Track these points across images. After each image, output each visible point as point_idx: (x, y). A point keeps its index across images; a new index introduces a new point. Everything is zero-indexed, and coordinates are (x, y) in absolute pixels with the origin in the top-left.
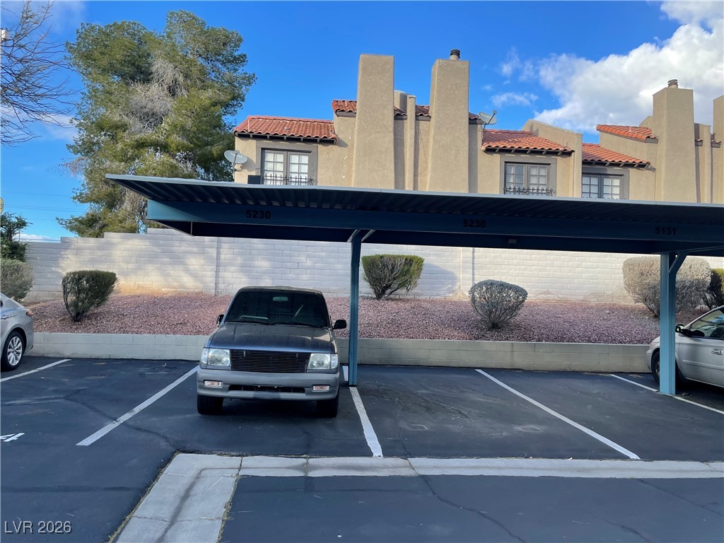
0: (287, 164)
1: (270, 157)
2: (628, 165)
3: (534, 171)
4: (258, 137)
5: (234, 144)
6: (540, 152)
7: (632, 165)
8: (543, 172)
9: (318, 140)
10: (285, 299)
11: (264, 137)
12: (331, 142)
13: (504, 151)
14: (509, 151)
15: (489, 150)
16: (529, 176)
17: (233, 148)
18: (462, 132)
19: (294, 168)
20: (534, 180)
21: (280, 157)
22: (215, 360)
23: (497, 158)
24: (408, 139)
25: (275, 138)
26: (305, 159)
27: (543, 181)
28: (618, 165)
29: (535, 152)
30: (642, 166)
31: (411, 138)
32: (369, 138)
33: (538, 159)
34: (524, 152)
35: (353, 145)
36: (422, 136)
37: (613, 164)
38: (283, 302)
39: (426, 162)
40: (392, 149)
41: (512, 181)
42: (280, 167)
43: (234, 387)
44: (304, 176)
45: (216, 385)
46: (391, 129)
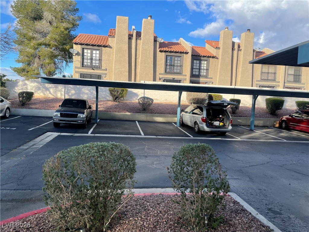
0: (92, 54)
1: (85, 51)
2: (209, 57)
3: (176, 59)
4: (81, 44)
5: (73, 46)
6: (178, 52)
7: (210, 57)
8: (179, 59)
9: (102, 46)
10: (76, 101)
11: (83, 44)
12: (107, 47)
13: (165, 52)
14: (167, 52)
15: (161, 51)
16: (174, 60)
17: (72, 48)
18: (152, 45)
19: (94, 55)
20: (176, 62)
21: (89, 51)
22: (56, 115)
23: (164, 53)
24: (133, 46)
25: (87, 45)
26: (98, 52)
27: (179, 62)
28: (206, 57)
29: (176, 52)
30: (213, 57)
31: (134, 46)
32: (120, 46)
33: (177, 54)
34: (173, 52)
35: (114, 48)
36: (138, 45)
37: (204, 57)
38: (75, 102)
39: (140, 55)
40: (128, 50)
41: (168, 62)
42: (89, 55)
43: (61, 120)
44: (97, 58)
45: (57, 120)
46: (127, 43)
